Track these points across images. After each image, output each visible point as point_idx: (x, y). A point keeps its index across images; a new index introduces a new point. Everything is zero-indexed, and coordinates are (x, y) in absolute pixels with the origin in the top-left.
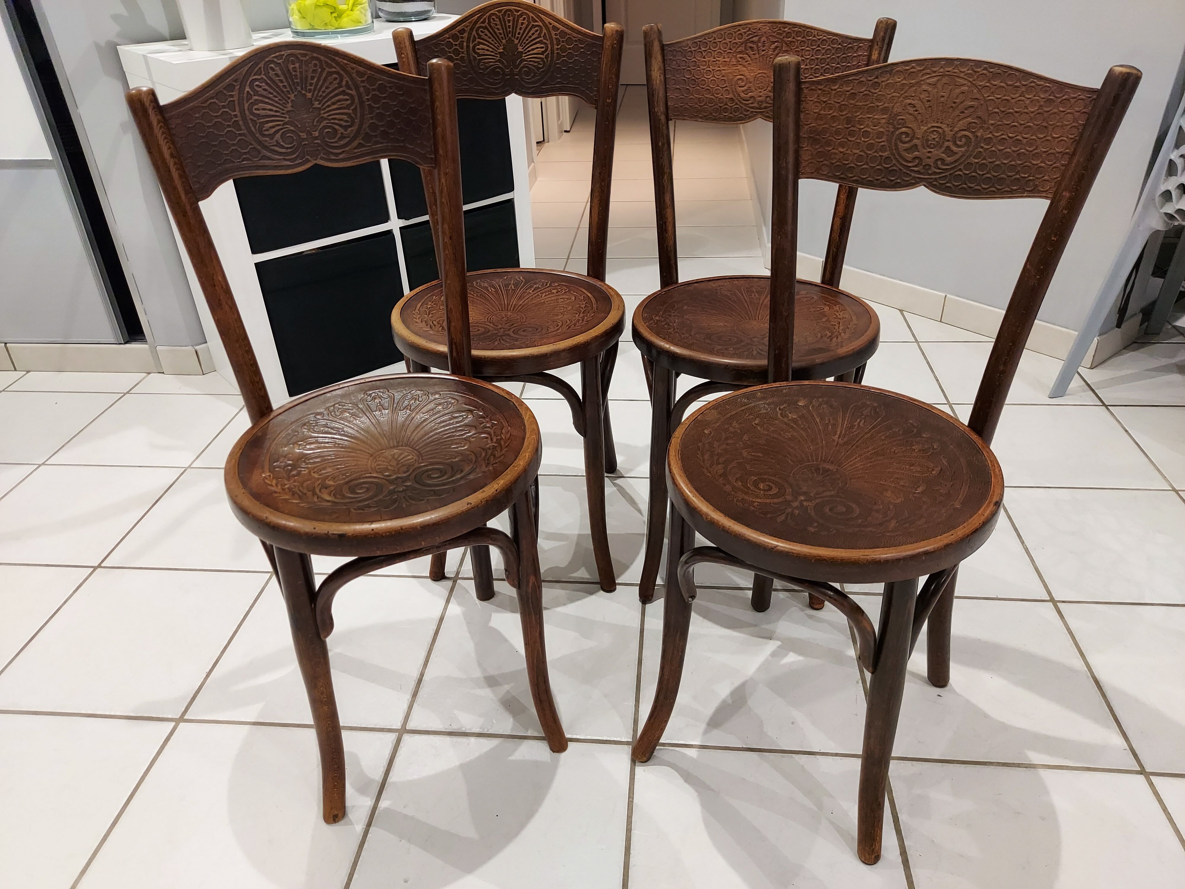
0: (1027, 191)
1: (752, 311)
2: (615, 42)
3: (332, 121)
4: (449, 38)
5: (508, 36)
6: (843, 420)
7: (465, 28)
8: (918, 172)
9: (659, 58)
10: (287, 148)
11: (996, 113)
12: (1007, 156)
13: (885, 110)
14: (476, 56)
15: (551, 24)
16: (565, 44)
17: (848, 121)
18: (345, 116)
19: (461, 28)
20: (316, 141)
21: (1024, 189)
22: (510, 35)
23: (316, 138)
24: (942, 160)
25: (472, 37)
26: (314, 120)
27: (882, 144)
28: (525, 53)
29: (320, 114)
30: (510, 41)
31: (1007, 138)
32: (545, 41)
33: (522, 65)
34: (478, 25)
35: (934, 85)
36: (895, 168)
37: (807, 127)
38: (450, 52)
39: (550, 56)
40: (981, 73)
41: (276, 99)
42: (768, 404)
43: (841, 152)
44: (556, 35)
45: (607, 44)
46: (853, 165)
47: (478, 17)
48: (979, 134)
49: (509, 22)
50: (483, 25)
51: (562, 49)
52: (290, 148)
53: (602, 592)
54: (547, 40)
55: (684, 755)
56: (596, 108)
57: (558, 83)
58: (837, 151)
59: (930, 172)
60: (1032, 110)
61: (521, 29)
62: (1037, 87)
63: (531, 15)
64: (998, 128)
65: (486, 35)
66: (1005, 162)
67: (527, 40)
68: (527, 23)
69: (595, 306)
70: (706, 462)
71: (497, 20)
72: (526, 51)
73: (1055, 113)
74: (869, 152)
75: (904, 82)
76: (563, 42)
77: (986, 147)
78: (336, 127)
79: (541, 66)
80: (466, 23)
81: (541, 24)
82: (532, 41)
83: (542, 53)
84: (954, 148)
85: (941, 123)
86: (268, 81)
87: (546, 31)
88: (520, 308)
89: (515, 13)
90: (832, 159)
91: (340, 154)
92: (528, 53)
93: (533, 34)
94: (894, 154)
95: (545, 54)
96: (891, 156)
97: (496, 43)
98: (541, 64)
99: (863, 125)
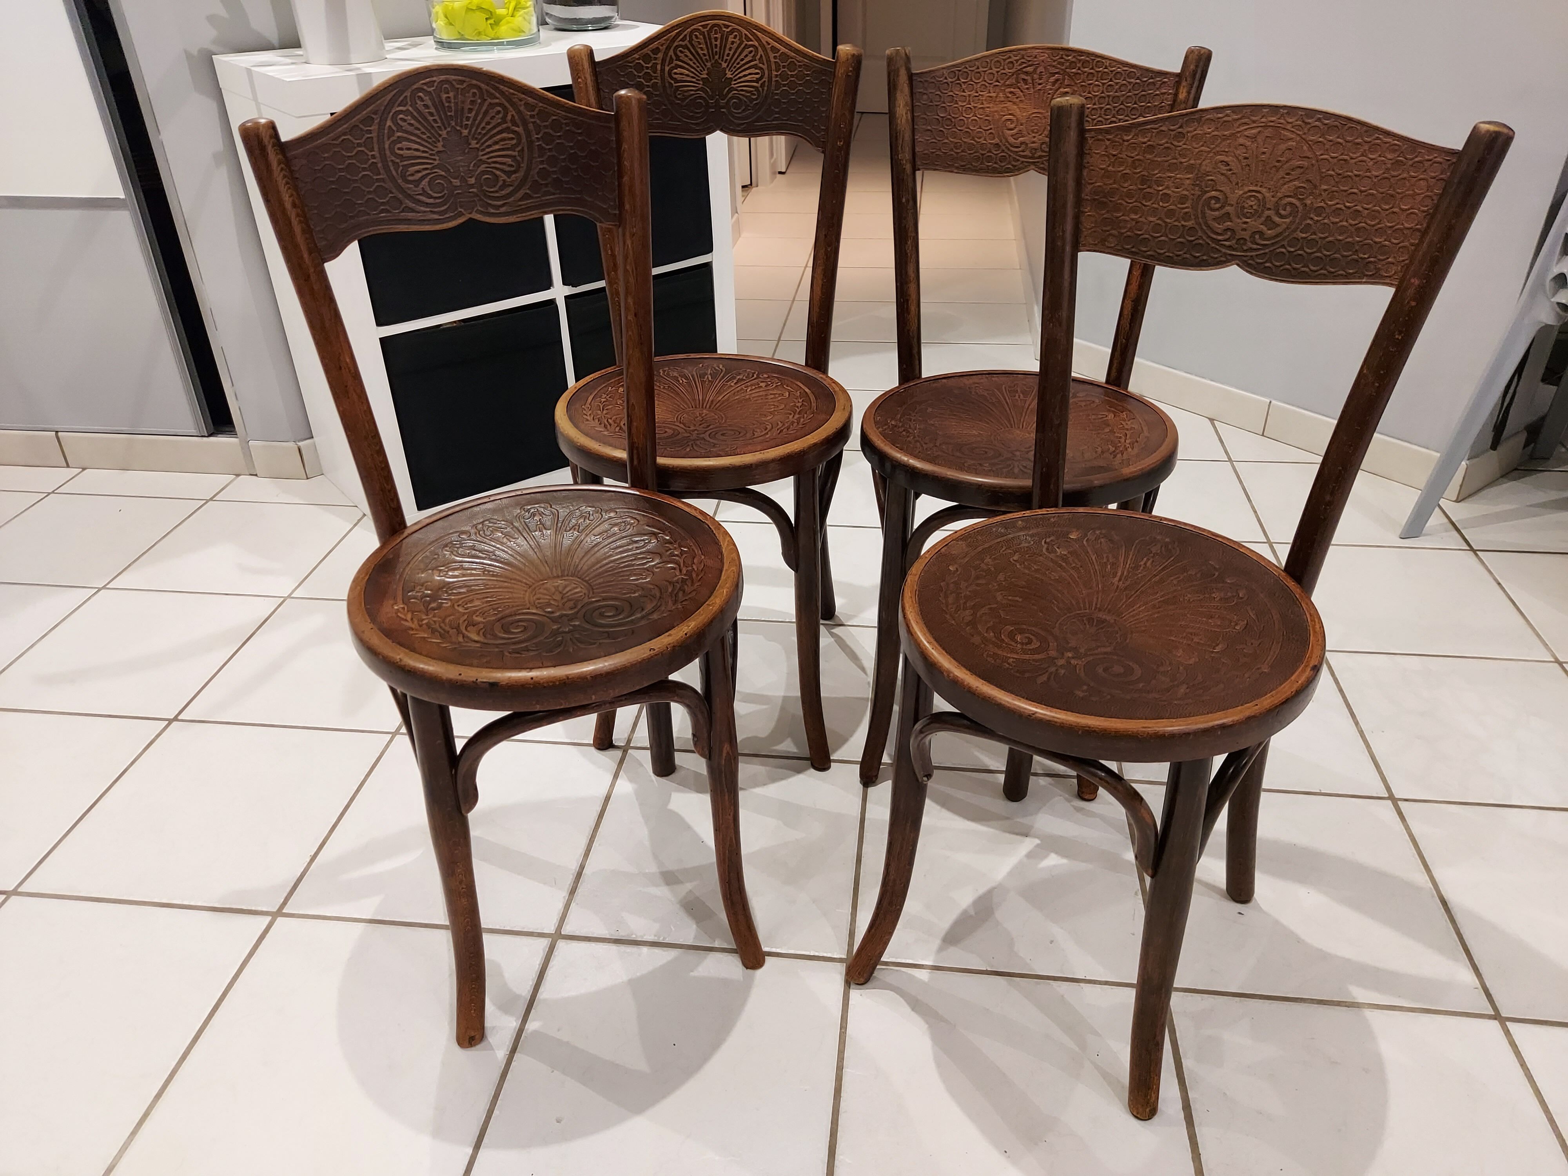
0: (1367, 276)
1: (1014, 416)
2: (851, 69)
3: (493, 165)
4: (638, 59)
5: (714, 58)
6: (1126, 557)
7: (661, 48)
8: (1230, 247)
9: (906, 90)
10: (436, 198)
11: (1331, 176)
12: (1343, 230)
13: (1190, 168)
14: (673, 82)
15: (769, 44)
16: (786, 69)
17: (1144, 180)
18: (510, 160)
19: (655, 47)
20: (472, 190)
21: (1363, 273)
22: (717, 57)
23: (472, 186)
24: (1261, 233)
25: (668, 58)
26: (471, 163)
27: (1186, 210)
28: (735, 80)
30: (717, 64)
31: (1344, 208)
32: (761, 65)
33: (730, 95)
34: (676, 44)
35: (1254, 138)
36: (1201, 242)
37: (1090, 187)
38: (639, 77)
39: (766, 84)
40: (1313, 125)
41: (424, 137)
43: (1133, 219)
44: (775, 57)
45: (840, 71)
46: (1147, 236)
47: (677, 33)
48: (1308, 202)
49: (716, 41)
50: (683, 43)
51: (784, 76)
52: (439, 198)
53: (812, 770)
54: (763, 64)
55: (912, 977)
56: (823, 152)
57: (776, 119)
58: (1127, 218)
59: (1245, 248)
60: (1376, 174)
61: (730, 49)
62: (1382, 145)
63: (744, 31)
64: (1332, 195)
65: (686, 56)
66: (1340, 238)
67: (738, 64)
68: (738, 42)
69: (814, 405)
70: (950, 606)
71: (701, 37)
72: (736, 78)
73: (1405, 179)
74: (1168, 221)
75: (1216, 133)
76: (784, 67)
77: (1316, 218)
78: (498, 173)
79: (756, 97)
80: (662, 40)
81: (756, 44)
82: (744, 65)
83: (757, 81)
84: (1277, 219)
85: (1261, 186)
86: (415, 114)
87: (762, 53)
89: (724, 29)
90: (1120, 228)
91: (501, 206)
92: (739, 80)
93: (746, 56)
94: (1200, 224)
95: (760, 82)
96: (1197, 227)
97: (698, 67)
98: (755, 95)
99: (1162, 186)
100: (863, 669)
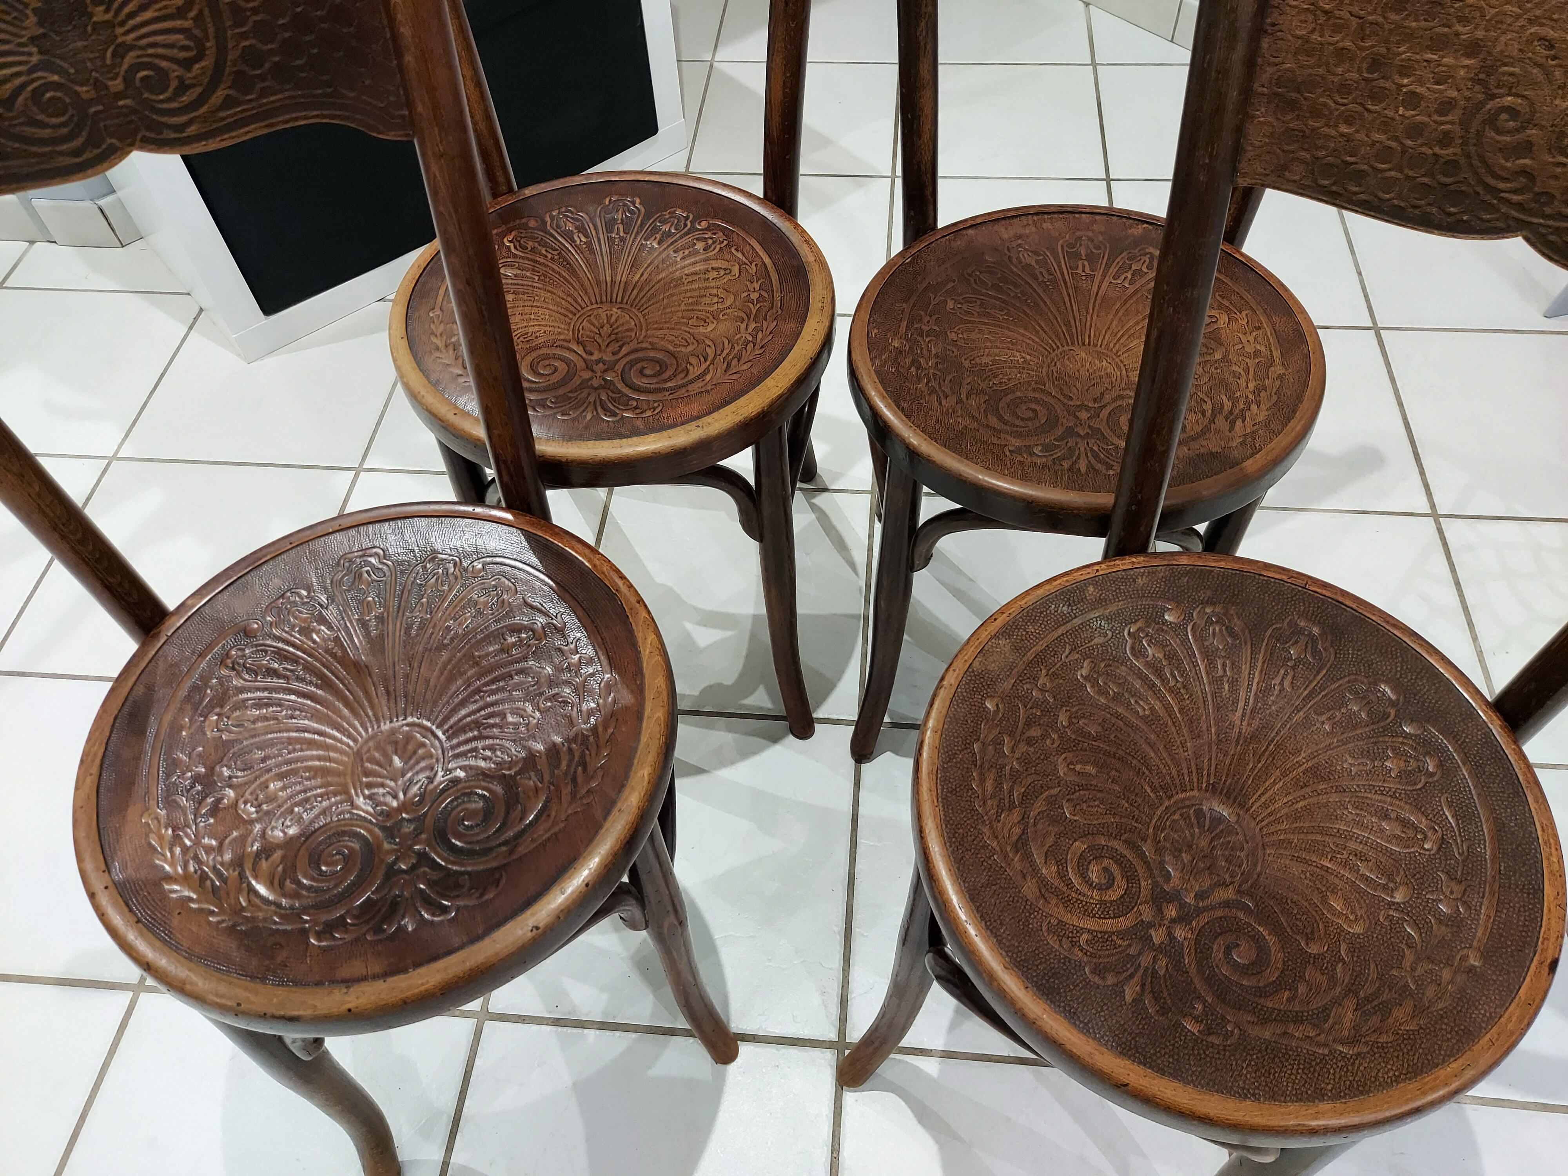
1: (1077, 316)
3: (150, 51)
6: (1252, 667)
8: (1520, 206)
10: (54, 127)
13: (1473, 48)
17: (1376, 64)
18: (181, 37)
20: (121, 103)
23: (119, 96)
26: (106, 50)
27: (1448, 127)
29: (116, 37)
36: (1464, 188)
37: (1270, 70)
42: (1109, 619)
43: (1342, 135)
46: (1365, 167)
52: (63, 125)
53: (791, 737)
55: (917, 1071)
58: (1333, 132)
59: (1548, 210)
69: (777, 296)
74: (1409, 142)
78: (164, 64)
88: (635, 292)
90: (1317, 148)
91: (190, 122)
94: (1468, 156)
96: (1462, 161)
99: (1409, 76)
100: (852, 565)
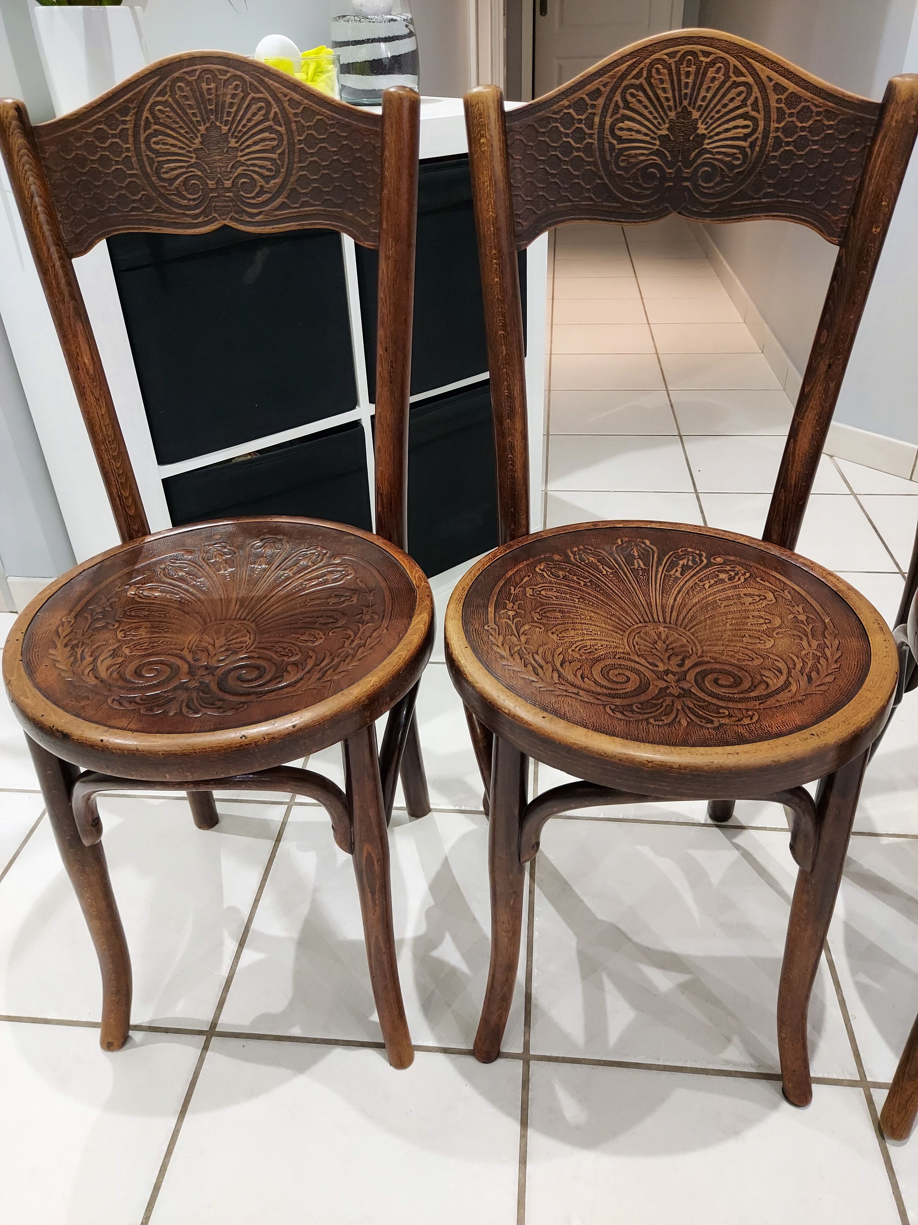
4: (568, 107)
5: (681, 103)
7: (602, 89)
14: (615, 142)
15: (771, 80)
16: (794, 119)
19: (594, 88)
22: (685, 103)
25: (612, 105)
28: (709, 138)
30: (685, 113)
32: (754, 114)
33: (699, 161)
34: (626, 83)
38: (567, 136)
39: (759, 143)
44: (779, 101)
47: (629, 66)
49: (688, 77)
50: (637, 82)
51: (788, 130)
54: (758, 112)
56: (838, 243)
57: (766, 195)
61: (708, 89)
63: (733, 61)
65: (640, 102)
67: (718, 112)
68: (723, 78)
71: (666, 71)
72: (712, 134)
76: (791, 115)
79: (739, 162)
80: (605, 78)
81: (750, 80)
82: (727, 113)
83: (745, 137)
87: (759, 95)
89: (702, 59)
92: (716, 138)
93: (732, 100)
95: (750, 140)
97: (655, 118)
98: (738, 159)
